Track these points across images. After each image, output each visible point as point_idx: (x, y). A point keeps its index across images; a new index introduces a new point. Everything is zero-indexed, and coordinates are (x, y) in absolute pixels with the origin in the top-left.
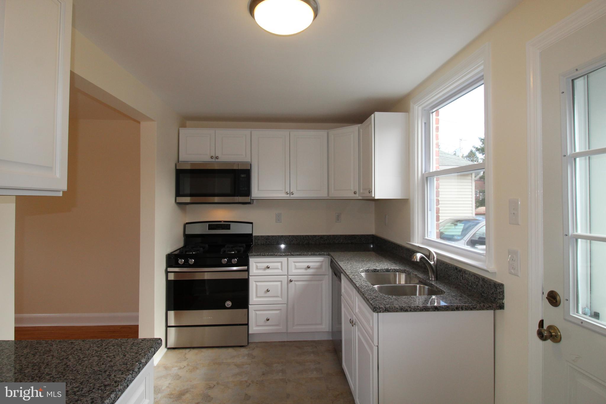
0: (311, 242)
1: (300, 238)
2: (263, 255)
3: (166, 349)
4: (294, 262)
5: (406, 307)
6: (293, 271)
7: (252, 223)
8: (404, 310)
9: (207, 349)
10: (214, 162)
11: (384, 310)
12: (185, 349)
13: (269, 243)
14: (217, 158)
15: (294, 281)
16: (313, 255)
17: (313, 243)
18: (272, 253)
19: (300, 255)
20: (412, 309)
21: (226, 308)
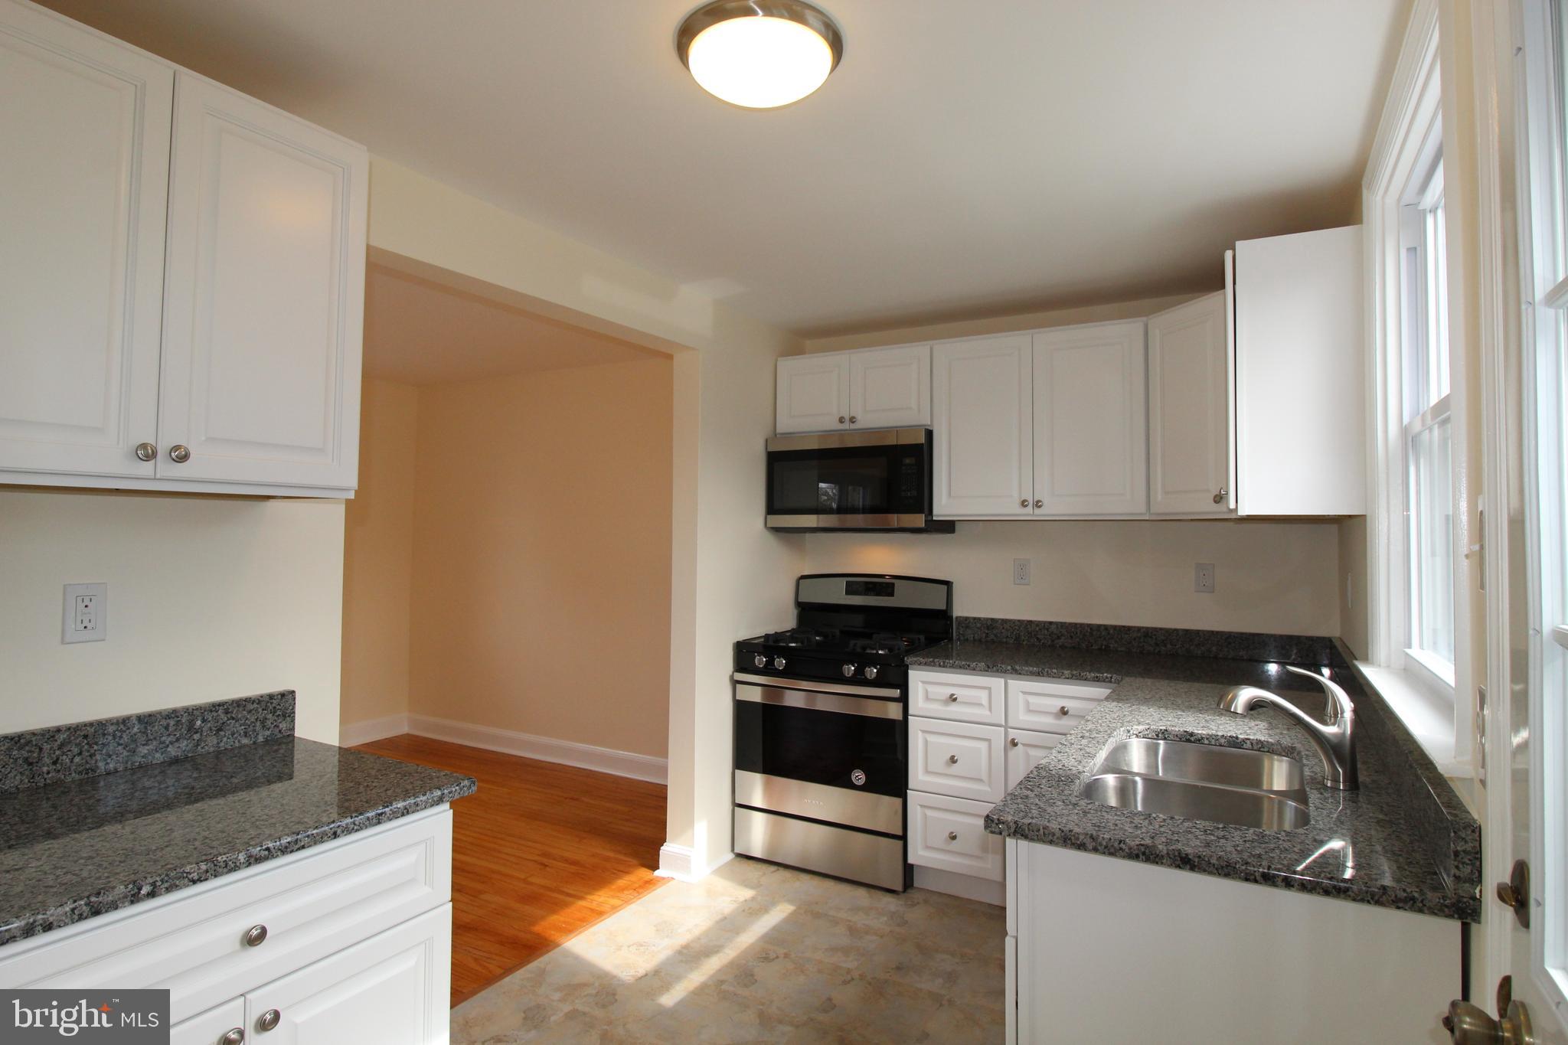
0: (1116, 645)
1: (1081, 632)
2: (940, 666)
3: (731, 856)
4: (1024, 693)
5: (1081, 837)
6: (1021, 717)
7: (948, 584)
8: (1073, 844)
9: (812, 876)
10: (847, 430)
11: (1012, 830)
12: (767, 865)
13: (995, 638)
14: (852, 420)
15: (1024, 745)
16: (1078, 678)
17: (1123, 649)
18: (963, 663)
19: (1038, 674)
20: (1101, 844)
21: (852, 786)
